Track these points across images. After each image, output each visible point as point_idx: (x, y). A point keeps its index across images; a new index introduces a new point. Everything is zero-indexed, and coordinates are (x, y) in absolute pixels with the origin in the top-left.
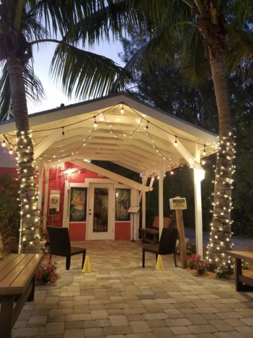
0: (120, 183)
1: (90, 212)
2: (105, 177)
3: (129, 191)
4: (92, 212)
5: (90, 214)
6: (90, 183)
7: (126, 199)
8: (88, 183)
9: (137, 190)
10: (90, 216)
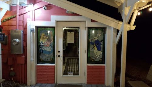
0: (92, 21)
1: (59, 54)
2: (74, 14)
3: (103, 30)
4: (61, 54)
5: (59, 56)
6: (57, 22)
7: (100, 40)
8: (55, 22)
9: (114, 29)
10: (59, 58)
